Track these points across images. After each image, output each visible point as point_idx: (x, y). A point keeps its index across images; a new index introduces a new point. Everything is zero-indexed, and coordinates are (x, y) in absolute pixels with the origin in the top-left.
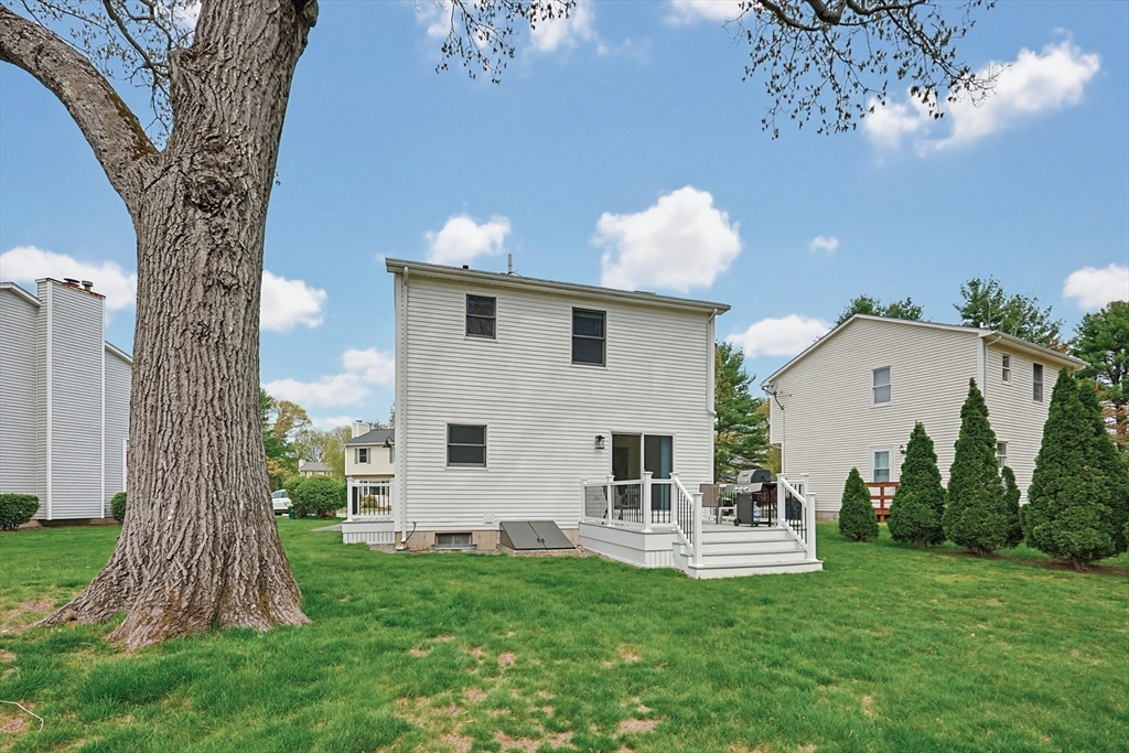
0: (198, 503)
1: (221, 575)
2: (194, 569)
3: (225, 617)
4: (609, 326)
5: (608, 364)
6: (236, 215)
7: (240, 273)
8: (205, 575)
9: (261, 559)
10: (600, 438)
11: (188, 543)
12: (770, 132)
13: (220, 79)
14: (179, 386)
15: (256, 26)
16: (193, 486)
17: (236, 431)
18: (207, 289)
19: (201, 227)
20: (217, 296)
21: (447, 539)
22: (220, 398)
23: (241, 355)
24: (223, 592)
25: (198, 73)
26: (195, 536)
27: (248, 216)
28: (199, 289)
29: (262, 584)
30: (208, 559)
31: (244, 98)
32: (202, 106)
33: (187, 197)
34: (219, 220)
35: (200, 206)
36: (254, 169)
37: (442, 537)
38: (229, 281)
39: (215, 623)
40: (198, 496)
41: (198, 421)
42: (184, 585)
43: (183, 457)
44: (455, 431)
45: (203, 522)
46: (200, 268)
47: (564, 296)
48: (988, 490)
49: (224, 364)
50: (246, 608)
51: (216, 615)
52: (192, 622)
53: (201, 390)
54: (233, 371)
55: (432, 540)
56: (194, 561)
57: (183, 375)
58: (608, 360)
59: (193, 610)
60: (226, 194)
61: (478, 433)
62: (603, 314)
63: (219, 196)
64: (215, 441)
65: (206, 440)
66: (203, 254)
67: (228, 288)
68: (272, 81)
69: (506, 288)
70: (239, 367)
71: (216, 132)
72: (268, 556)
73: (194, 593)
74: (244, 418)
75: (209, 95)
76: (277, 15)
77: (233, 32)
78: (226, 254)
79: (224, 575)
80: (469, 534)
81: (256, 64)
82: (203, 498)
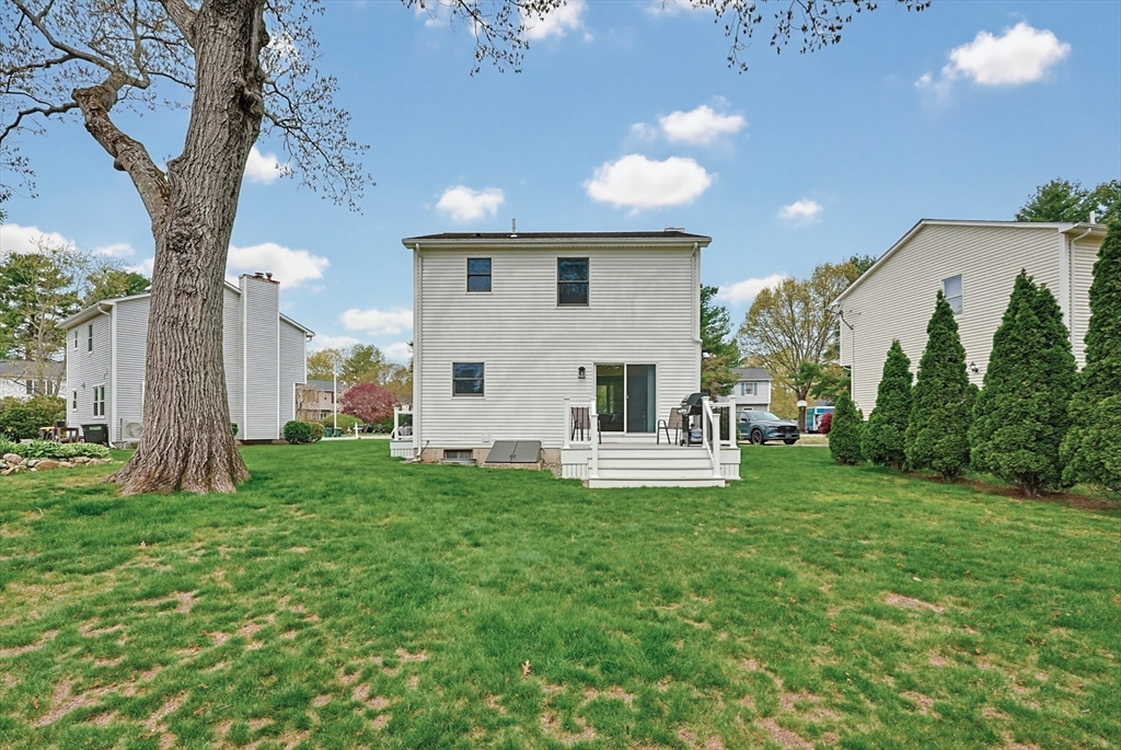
0: (170, 418)
1: (183, 461)
2: (165, 457)
3: (184, 485)
4: (592, 270)
5: (590, 304)
6: (194, 250)
7: (198, 285)
8: (171, 460)
9: (210, 453)
10: (582, 370)
11: (163, 441)
12: (737, 67)
13: (189, 172)
14: (161, 354)
15: (213, 133)
16: (167, 409)
17: (196, 378)
18: (177, 296)
19: (175, 261)
20: (183, 299)
21: (453, 454)
22: (184, 359)
23: (199, 332)
24: (183, 471)
25: (178, 172)
26: (167, 438)
27: (203, 250)
28: (173, 297)
29: (209, 468)
30: (173, 451)
31: (204, 180)
32: (180, 191)
33: (168, 245)
34: (184, 256)
35: (174, 249)
36: (209, 220)
37: (449, 452)
38: (190, 290)
39: (177, 488)
40: (170, 414)
41: (171, 373)
42: (158, 465)
43: (163, 393)
45: (172, 430)
46: (174, 285)
47: (550, 249)
48: (946, 410)
49: (187, 339)
50: (196, 481)
51: (179, 482)
52: (161, 486)
53: (173, 354)
54: (193, 342)
55: (441, 454)
56: (165, 452)
57: (164, 347)
58: (590, 300)
60: (188, 239)
61: (478, 369)
62: (586, 260)
63: (184, 241)
64: (180, 383)
65: (175, 383)
66: (175, 277)
67: (190, 294)
68: (225, 163)
69: (499, 249)
70: (197, 340)
71: (186, 204)
72: (216, 451)
73: (164, 469)
74: (202, 369)
75: (183, 184)
76: (227, 123)
77: (199, 142)
78: (188, 274)
79: (185, 459)
80: (470, 451)
81: (212, 157)
82: (172, 416)
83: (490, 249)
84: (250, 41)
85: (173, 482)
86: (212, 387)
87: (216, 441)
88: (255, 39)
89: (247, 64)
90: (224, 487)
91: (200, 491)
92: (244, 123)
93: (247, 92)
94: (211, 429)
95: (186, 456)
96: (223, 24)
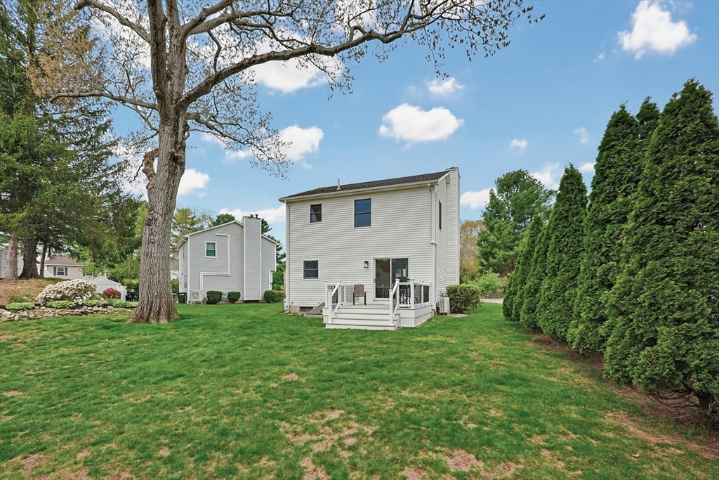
2: (143, 308)
3: (149, 320)
4: (373, 205)
5: (372, 225)
6: (154, 225)
7: (156, 239)
8: (145, 310)
10: (367, 262)
18: (148, 244)
19: (148, 229)
22: (150, 269)
23: (156, 258)
24: (149, 314)
26: (144, 301)
29: (159, 313)
30: (146, 306)
34: (151, 227)
35: (147, 225)
37: (303, 309)
38: (153, 241)
39: (147, 321)
42: (140, 312)
44: (307, 264)
45: (146, 298)
46: (147, 239)
47: (352, 195)
49: (151, 261)
50: (153, 318)
51: (147, 318)
52: (141, 320)
53: (147, 267)
55: (298, 309)
56: (143, 306)
58: (372, 223)
59: (141, 317)
60: (152, 221)
61: (315, 264)
62: (370, 200)
67: (152, 243)
69: (324, 198)
72: (162, 306)
73: (142, 313)
74: (157, 273)
80: (311, 308)
81: (162, 184)
83: (321, 199)
84: (177, 133)
85: (145, 319)
86: (162, 280)
87: (163, 302)
88: (181, 130)
89: (176, 142)
90: (163, 321)
91: (154, 322)
92: (176, 168)
93: (176, 154)
94: (161, 298)
95: (151, 308)
96: (166, 129)
